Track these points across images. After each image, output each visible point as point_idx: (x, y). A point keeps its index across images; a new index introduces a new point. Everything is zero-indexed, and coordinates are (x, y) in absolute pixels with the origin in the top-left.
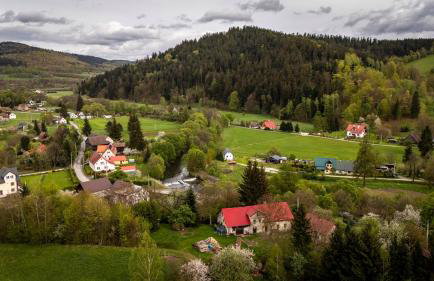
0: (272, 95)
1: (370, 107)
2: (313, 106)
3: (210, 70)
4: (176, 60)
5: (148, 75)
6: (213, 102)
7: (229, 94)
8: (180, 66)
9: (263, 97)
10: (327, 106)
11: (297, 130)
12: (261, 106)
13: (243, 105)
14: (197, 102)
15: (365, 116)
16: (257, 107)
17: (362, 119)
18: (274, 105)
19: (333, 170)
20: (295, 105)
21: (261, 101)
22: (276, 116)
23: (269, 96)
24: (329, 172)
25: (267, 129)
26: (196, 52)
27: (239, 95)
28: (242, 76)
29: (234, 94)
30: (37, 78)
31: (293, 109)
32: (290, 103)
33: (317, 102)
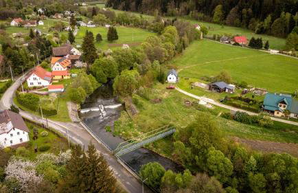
0: (253, 9)
6: (201, 15)
7: (214, 7)
9: (244, 11)
11: (267, 47)
12: (241, 19)
13: (225, 18)
14: (188, 14)
16: (238, 21)
18: (253, 19)
19: (287, 112)
20: (273, 20)
21: (242, 15)
22: (253, 30)
23: (250, 10)
24: (281, 114)
25: (236, 44)
27: (223, 9)
31: (271, 24)
32: (269, 18)
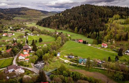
0: (86, 29)
1: (113, 36)
2: (96, 35)
3: (71, 19)
4: (63, 16)
5: (54, 20)
6: (71, 30)
8: (63, 18)
9: (84, 30)
10: (100, 35)
11: (88, 43)
12: (83, 32)
13: (78, 32)
14: (67, 29)
15: (110, 39)
17: (109, 40)
18: (86, 33)
19: (84, 63)
24: (82, 64)
25: (79, 42)
26: (69, 13)
27: (78, 28)
28: (79, 22)
29: (76, 28)
30: (29, 18)
32: (90, 33)
33: (97, 33)
